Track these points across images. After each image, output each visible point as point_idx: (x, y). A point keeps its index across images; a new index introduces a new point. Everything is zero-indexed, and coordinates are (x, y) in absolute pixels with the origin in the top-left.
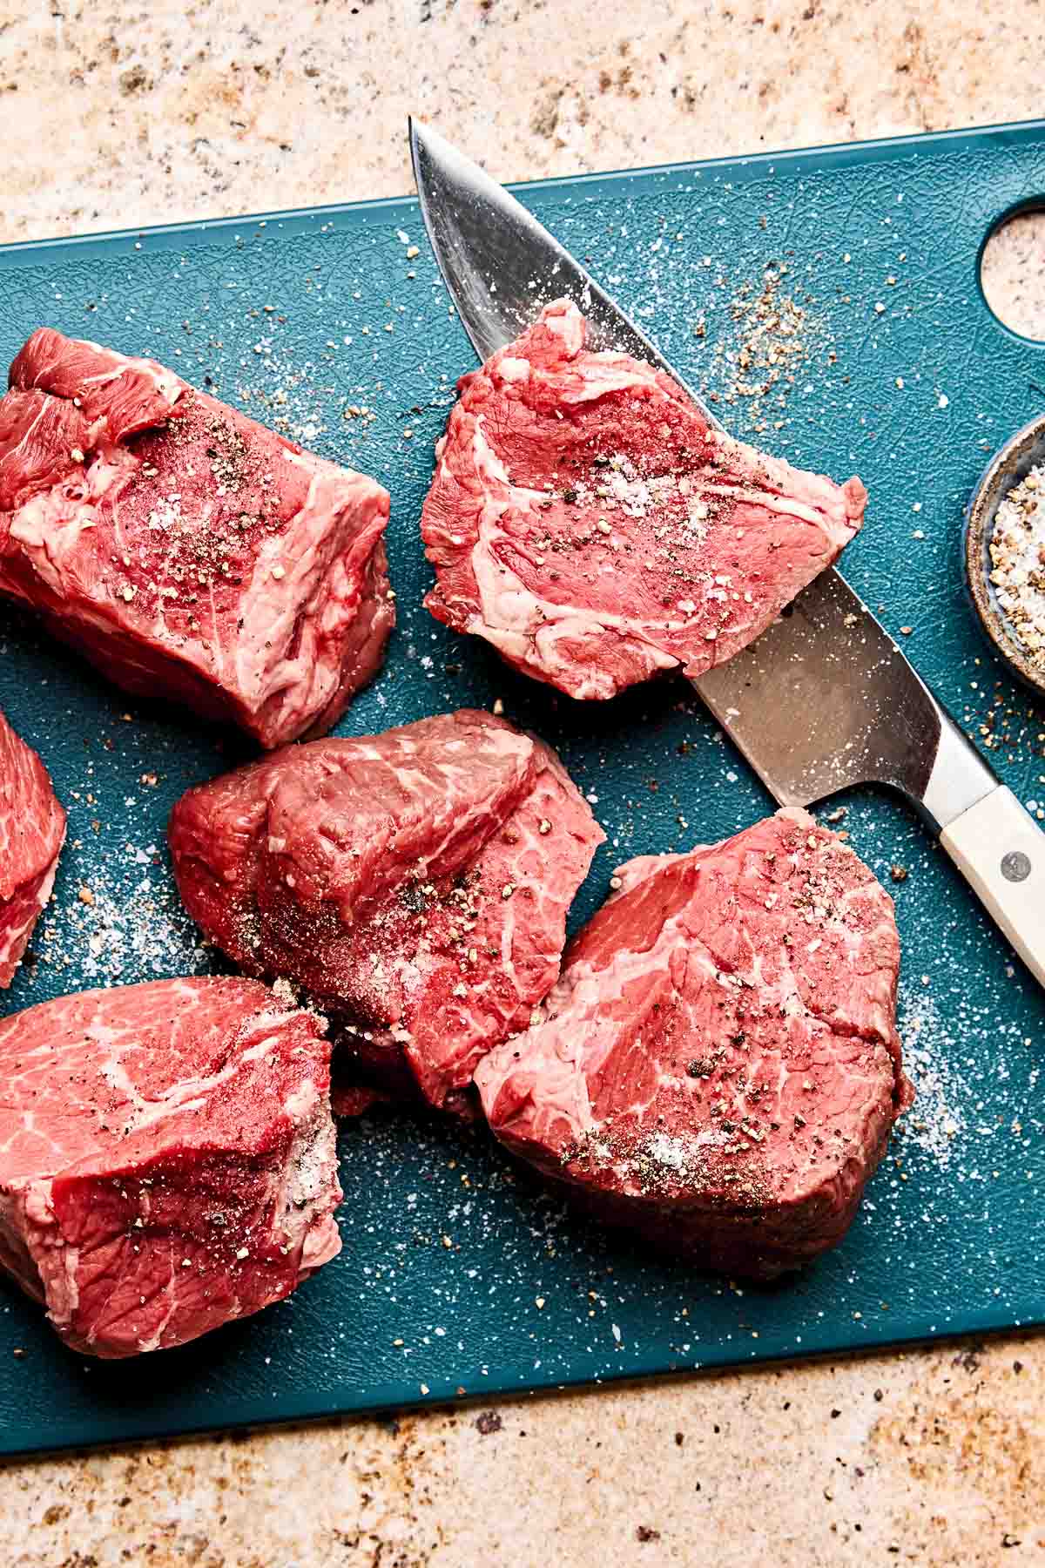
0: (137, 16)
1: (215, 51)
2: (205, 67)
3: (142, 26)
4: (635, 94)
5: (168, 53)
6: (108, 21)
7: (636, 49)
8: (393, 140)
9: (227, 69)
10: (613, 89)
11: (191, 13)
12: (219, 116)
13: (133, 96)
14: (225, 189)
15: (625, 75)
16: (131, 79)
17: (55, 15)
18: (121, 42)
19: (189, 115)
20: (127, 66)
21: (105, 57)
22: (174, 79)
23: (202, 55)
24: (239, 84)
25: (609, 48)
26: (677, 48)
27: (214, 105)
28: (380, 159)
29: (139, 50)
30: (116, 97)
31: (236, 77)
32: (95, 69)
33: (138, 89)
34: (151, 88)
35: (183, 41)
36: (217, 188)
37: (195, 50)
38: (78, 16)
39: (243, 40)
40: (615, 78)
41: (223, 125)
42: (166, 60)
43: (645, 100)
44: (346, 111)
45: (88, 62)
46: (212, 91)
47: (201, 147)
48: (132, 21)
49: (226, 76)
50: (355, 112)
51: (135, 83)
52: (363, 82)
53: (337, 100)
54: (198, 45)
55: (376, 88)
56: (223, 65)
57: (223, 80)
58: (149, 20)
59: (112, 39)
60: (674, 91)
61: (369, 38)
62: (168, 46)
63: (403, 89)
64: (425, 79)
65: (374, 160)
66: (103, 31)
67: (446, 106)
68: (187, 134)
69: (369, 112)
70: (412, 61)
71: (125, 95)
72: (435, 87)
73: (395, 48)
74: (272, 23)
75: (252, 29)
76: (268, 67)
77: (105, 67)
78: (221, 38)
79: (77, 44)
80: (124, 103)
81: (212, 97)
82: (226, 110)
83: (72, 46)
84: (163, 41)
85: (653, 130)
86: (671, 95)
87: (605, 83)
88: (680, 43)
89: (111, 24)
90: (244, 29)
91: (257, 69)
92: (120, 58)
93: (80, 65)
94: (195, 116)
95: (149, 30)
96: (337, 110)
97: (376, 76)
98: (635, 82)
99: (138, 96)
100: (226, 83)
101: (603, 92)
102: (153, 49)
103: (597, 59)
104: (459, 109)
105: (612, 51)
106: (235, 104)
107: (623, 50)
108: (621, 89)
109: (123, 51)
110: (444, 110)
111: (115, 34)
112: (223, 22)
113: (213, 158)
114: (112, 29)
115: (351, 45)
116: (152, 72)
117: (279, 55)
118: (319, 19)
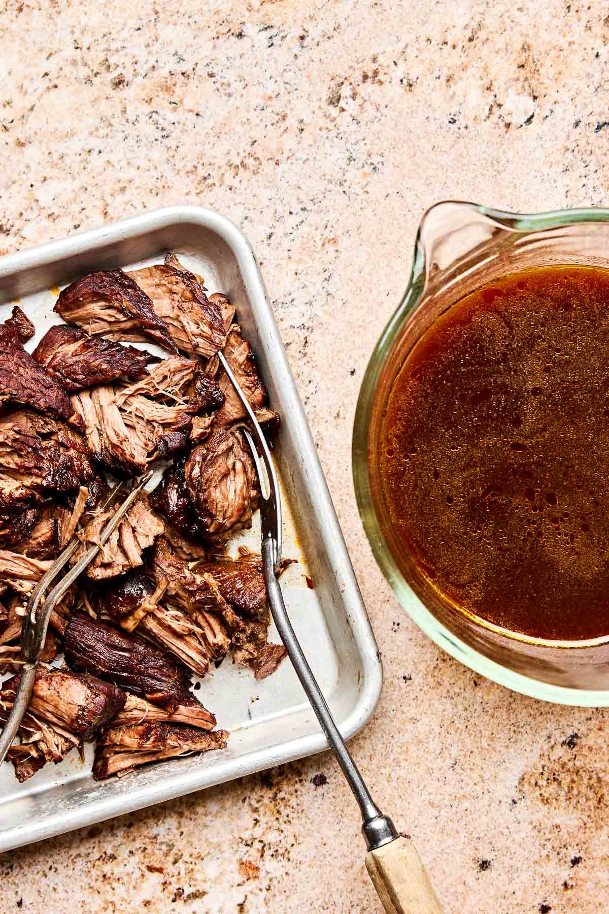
0: (119, 48)
1: (161, 64)
2: (156, 73)
3: (122, 53)
4: (381, 83)
5: (136, 67)
6: (104, 51)
7: (381, 59)
8: (255, 110)
9: (167, 75)
10: (370, 80)
11: (148, 45)
12: (163, 99)
13: (118, 90)
14: (167, 137)
15: (376, 73)
16: (117, 80)
17: (76, 48)
18: (112, 61)
19: (146, 99)
20: (116, 74)
21: (103, 69)
22: (139, 80)
23: (154, 67)
24: (173, 82)
25: (367, 59)
26: (402, 58)
27: (161, 93)
28: (248, 119)
29: (121, 65)
30: (109, 90)
31: (172, 79)
32: (98, 76)
33: (121, 86)
34: (127, 85)
35: (144, 61)
36: (163, 137)
37: (150, 65)
38: (88, 48)
39: (176, 58)
40: (370, 74)
41: (166, 104)
42: (135, 70)
43: (386, 85)
44: (230, 95)
45: (94, 72)
46: (160, 86)
47: (154, 115)
48: (117, 51)
49: (166, 78)
50: (234, 95)
51: (119, 83)
52: (238, 80)
53: (225, 90)
54: (152, 62)
55: (246, 82)
56: (164, 72)
57: (165, 80)
58: (126, 50)
59: (107, 60)
60: (402, 81)
61: (241, 57)
62: (136, 63)
63: (259, 83)
64: (271, 78)
65: (245, 120)
66: (102, 56)
67: (282, 90)
68: (147, 109)
69: (242, 95)
70: (264, 68)
71: (114, 89)
72: (276, 82)
73: (255, 62)
74: (190, 49)
75: (179, 53)
76: (188, 73)
77: (102, 75)
78: (163, 58)
79: (89, 63)
80: (113, 93)
81: (159, 89)
82: (167, 96)
83: (86, 64)
84: (134, 60)
85: (391, 101)
86: (400, 83)
87: (365, 77)
88: (404, 55)
89: (106, 52)
90: (176, 54)
91: (183, 74)
92: (111, 70)
93: (90, 74)
94: (151, 99)
95: (126, 55)
96: (225, 95)
97: (245, 77)
98: (381, 77)
99: (121, 90)
100: (167, 82)
101: (364, 82)
102: (128, 65)
103: (361, 65)
104: (289, 93)
105: (368, 60)
106: (171, 93)
107: (374, 60)
108: (374, 80)
109: (113, 67)
110: (281, 94)
111: (108, 57)
112: (164, 50)
113: (161, 121)
114: (107, 55)
115: (231, 60)
116: (128, 77)
117: (194, 66)
118: (215, 47)
